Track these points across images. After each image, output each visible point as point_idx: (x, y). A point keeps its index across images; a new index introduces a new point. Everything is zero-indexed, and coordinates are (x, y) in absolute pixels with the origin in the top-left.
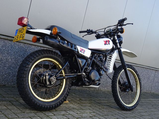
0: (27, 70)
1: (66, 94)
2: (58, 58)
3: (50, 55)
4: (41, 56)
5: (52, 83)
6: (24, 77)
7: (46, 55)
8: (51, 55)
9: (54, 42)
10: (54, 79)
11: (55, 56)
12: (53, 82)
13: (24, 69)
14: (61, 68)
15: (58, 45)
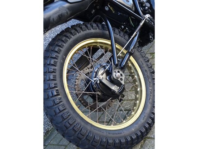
0: (63, 105)
1: (151, 72)
2: (88, 31)
3: (71, 40)
4: (60, 56)
5: (123, 82)
6: (71, 123)
7: (66, 45)
8: (73, 38)
9: (57, 9)
10: (119, 72)
11: (80, 34)
12: (121, 79)
13: (58, 111)
14: (110, 43)
15: (68, 8)
